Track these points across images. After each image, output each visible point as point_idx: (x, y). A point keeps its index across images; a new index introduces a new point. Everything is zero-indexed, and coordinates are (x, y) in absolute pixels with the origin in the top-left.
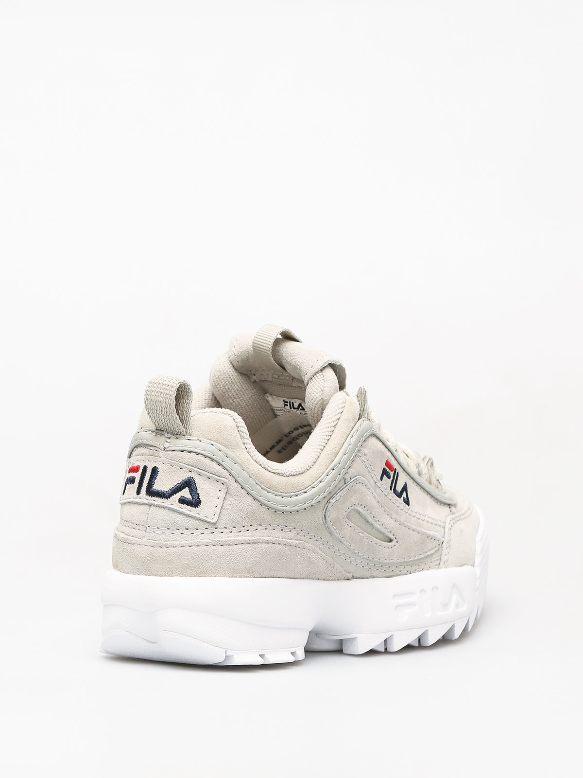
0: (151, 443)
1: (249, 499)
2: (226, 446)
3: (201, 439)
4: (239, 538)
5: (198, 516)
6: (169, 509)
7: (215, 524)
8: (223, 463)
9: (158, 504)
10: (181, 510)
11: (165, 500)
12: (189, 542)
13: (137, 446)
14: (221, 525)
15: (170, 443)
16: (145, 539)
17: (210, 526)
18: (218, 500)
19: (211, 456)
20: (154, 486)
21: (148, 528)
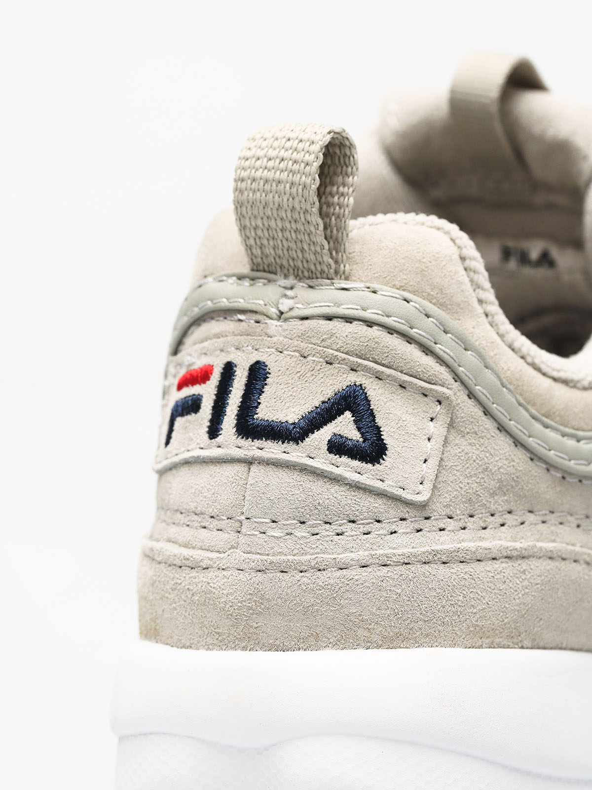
0: (241, 303)
1: (503, 444)
2: (441, 305)
3: (375, 286)
4: (485, 544)
5: (379, 484)
6: (303, 469)
7: (423, 506)
8: (438, 348)
9: (273, 456)
10: (336, 471)
11: (290, 446)
12: (362, 555)
13: (198, 321)
14: (438, 509)
15: (295, 300)
16: (238, 554)
17: (413, 512)
18: (429, 445)
19: (404, 328)
20: (258, 410)
21: (245, 522)
